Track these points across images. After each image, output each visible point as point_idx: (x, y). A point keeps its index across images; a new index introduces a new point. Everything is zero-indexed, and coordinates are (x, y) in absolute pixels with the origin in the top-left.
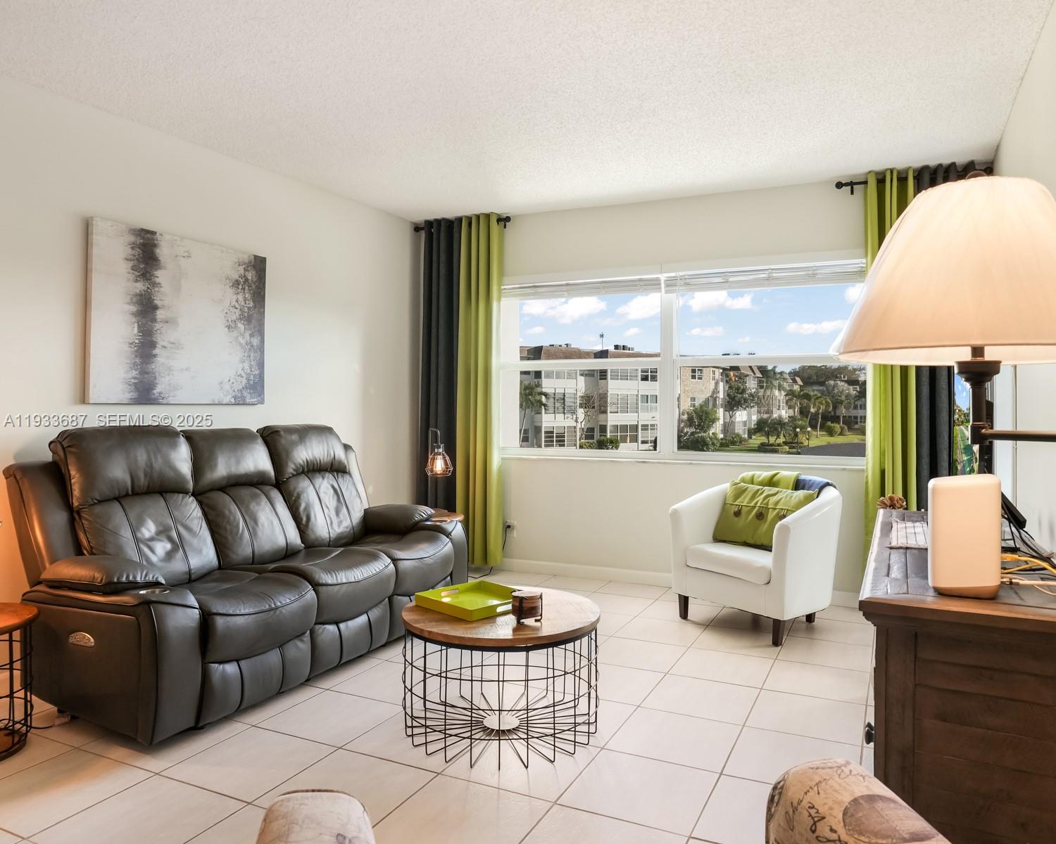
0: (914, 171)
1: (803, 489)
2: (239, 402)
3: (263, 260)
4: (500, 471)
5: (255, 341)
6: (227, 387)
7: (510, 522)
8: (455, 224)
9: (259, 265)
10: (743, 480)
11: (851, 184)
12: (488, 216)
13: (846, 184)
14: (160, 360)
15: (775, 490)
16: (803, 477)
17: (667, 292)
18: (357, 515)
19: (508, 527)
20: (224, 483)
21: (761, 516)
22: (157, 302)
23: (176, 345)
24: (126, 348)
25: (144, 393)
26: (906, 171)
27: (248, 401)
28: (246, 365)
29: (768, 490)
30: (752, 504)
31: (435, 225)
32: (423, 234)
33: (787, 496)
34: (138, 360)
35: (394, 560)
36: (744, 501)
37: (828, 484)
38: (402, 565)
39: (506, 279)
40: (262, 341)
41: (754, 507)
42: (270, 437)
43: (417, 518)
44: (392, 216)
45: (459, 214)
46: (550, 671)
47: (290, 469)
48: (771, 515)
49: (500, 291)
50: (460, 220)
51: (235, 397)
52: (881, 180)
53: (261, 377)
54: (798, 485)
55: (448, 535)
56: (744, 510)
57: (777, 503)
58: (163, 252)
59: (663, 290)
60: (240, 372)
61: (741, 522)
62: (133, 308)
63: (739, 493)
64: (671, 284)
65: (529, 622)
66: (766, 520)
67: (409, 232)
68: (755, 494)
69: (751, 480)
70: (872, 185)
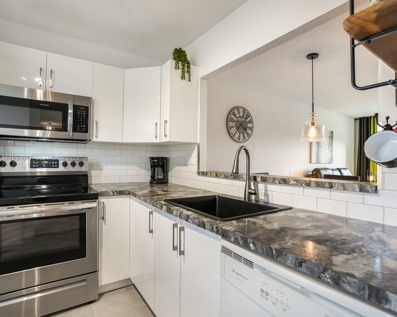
3: (333, 131)
6: (328, 159)
8: (369, 118)
9: (332, 133)
14: (320, 154)
23: (322, 151)
24: (316, 152)
25: (318, 161)
27: (331, 162)
28: (330, 155)
31: (362, 118)
32: (358, 122)
34: (317, 154)
40: (333, 149)
42: (339, 170)
44: (351, 117)
50: (371, 117)
51: (329, 162)
53: (332, 157)
67: (353, 120)
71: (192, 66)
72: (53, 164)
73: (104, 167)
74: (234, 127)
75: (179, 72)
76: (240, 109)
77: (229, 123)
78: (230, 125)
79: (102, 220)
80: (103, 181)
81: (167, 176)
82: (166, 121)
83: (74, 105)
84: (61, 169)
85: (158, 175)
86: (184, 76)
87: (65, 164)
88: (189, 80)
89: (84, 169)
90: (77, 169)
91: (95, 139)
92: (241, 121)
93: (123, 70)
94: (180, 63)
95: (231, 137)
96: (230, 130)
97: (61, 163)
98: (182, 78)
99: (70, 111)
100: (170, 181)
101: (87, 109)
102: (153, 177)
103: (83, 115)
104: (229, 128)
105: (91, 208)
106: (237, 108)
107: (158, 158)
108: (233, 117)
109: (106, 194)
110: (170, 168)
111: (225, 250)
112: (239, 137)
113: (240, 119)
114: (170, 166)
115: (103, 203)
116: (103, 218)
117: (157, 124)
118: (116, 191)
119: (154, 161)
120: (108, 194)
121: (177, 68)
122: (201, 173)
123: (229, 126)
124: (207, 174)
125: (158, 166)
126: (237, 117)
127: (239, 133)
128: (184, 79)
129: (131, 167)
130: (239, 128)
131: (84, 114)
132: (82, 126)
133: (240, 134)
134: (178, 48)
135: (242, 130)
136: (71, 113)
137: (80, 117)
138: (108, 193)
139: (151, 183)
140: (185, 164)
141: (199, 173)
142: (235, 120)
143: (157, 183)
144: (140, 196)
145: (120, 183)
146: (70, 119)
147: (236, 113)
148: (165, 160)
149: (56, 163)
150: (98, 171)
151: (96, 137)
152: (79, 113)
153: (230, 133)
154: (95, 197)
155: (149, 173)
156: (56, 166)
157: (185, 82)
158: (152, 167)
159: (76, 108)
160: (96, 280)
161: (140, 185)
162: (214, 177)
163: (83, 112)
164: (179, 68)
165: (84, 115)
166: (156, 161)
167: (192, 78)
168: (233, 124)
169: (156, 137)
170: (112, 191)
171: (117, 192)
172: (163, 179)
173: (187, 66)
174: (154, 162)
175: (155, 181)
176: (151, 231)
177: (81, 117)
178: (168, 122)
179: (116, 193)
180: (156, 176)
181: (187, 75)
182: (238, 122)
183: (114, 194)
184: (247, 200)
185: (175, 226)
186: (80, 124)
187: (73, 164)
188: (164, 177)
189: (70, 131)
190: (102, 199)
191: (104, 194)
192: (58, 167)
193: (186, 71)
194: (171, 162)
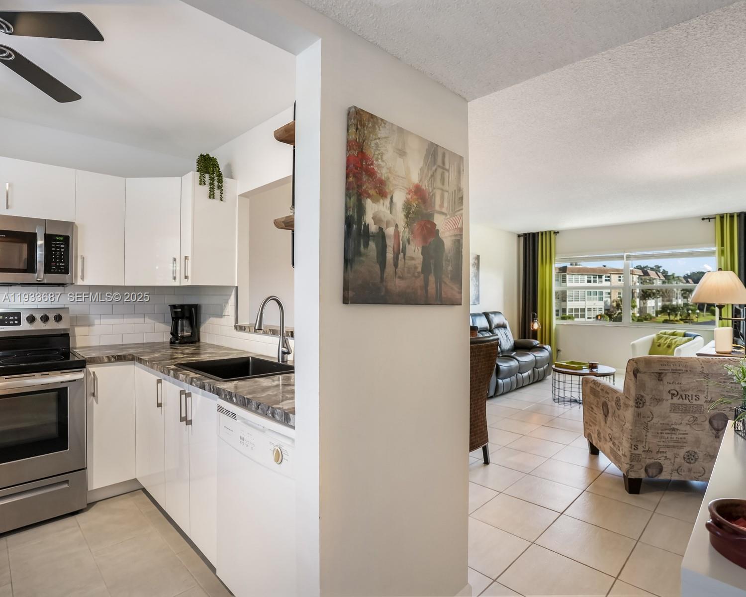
0: (737, 213)
1: (687, 336)
2: (474, 304)
3: (479, 256)
4: (555, 329)
5: (477, 284)
6: (471, 299)
7: (559, 349)
8: (536, 235)
10: (661, 333)
11: (709, 219)
12: (550, 232)
13: (707, 219)
15: (675, 337)
16: (687, 333)
17: (627, 260)
18: (512, 342)
19: (558, 351)
26: (734, 213)
27: (476, 303)
28: (475, 291)
29: (672, 337)
30: (666, 342)
31: (527, 235)
32: (522, 239)
33: (679, 339)
35: (535, 356)
36: (662, 341)
37: (698, 335)
38: (537, 358)
39: (557, 255)
40: (479, 283)
41: (666, 343)
42: (486, 315)
43: (534, 344)
44: (511, 233)
45: (538, 231)
47: (493, 326)
48: (673, 346)
49: (555, 259)
50: (538, 233)
51: (473, 302)
52: (722, 217)
53: (479, 294)
54: (685, 335)
55: (547, 350)
56: (662, 345)
57: (676, 342)
59: (625, 259)
60: (474, 294)
61: (660, 349)
63: (660, 338)
65: (594, 370)
66: (671, 348)
67: (516, 237)
68: (667, 339)
69: (665, 334)
70: (718, 219)
71: (225, 179)
72: (11, 320)
73: (97, 322)
75: (206, 189)
79: (92, 397)
80: (95, 342)
81: (199, 332)
82: (186, 258)
83: (45, 234)
84: (25, 326)
85: (182, 330)
86: (213, 194)
87: (31, 319)
88: (221, 200)
89: (62, 326)
90: (51, 325)
91: (80, 282)
93: (124, 179)
94: (207, 176)
97: (24, 317)
98: (210, 197)
99: (40, 242)
100: (202, 340)
101: (66, 239)
102: (174, 333)
103: (60, 248)
105: (74, 381)
107: (182, 306)
109: (98, 360)
110: (202, 320)
111: (220, 409)
114: (202, 316)
115: (94, 373)
116: (93, 395)
117: (175, 260)
118: (113, 356)
119: (176, 310)
120: (100, 361)
121: (202, 182)
122: (238, 328)
124: (245, 329)
125: (182, 318)
128: (214, 198)
129: (142, 320)
131: (62, 246)
132: (59, 264)
134: (205, 155)
136: (41, 245)
137: (56, 251)
138: (101, 359)
139: (172, 343)
140: (221, 316)
141: (236, 327)
143: (180, 343)
144: (146, 361)
145: (122, 345)
146: (40, 254)
148: (193, 309)
149: (16, 318)
150: (87, 328)
151: (83, 278)
152: (53, 245)
154: (81, 365)
155: (169, 328)
156: (16, 322)
157: (216, 202)
158: (173, 318)
159: (48, 238)
160: (84, 481)
161: (153, 347)
162: (252, 333)
163: (60, 244)
164: (205, 184)
165: (62, 248)
166: (180, 310)
167: (226, 196)
169: (175, 278)
170: (108, 357)
171: (115, 358)
172: (191, 336)
173: (218, 179)
174: (176, 312)
175: (177, 340)
176: (159, 405)
177: (58, 251)
178: (190, 258)
179: (113, 359)
180: (179, 332)
181: (217, 192)
183: (109, 361)
184: (280, 361)
185: (182, 392)
186: (56, 262)
187: (45, 319)
188: (192, 333)
189: (40, 271)
190: (91, 369)
191: (94, 361)
192: (19, 324)
193: (216, 188)
194: (203, 311)
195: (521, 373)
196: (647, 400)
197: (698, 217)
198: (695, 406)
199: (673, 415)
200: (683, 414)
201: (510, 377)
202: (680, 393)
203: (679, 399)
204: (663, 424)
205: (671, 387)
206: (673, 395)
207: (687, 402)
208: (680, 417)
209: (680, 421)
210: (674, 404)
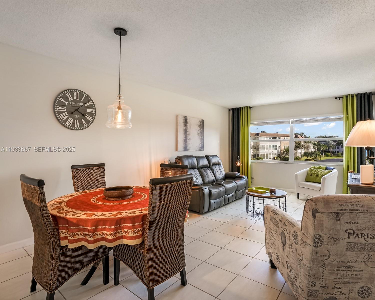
0: (356, 94)
1: (328, 169)
2: (200, 150)
3: (204, 120)
4: (251, 165)
5: (202, 138)
6: (198, 147)
7: (253, 177)
8: (239, 109)
9: (203, 121)
10: (312, 168)
11: (339, 98)
12: (247, 107)
13: (338, 98)
14: (188, 142)
15: (321, 170)
16: (327, 167)
17: (291, 124)
18: (224, 174)
19: (252, 178)
20: (201, 167)
21: (317, 176)
22: (188, 131)
23: (190, 139)
24: (183, 140)
25: (186, 149)
26: (354, 94)
27: (201, 150)
28: (201, 143)
29: (319, 170)
31: (234, 109)
32: (231, 112)
33: (324, 171)
34: (185, 142)
35: (237, 183)
36: (313, 172)
37: (334, 169)
38: (238, 184)
39: (251, 121)
41: (316, 174)
42: (207, 157)
43: (237, 175)
44: (224, 108)
45: (240, 107)
46: (280, 203)
47: (212, 164)
48: (320, 176)
49: (250, 124)
50: (240, 108)
51: (199, 149)
52: (347, 97)
53: (203, 145)
54: (326, 169)
55: (245, 179)
56: (313, 175)
57: (321, 173)
58: (188, 121)
59: (291, 123)
60: (200, 144)
61: (312, 177)
62: (184, 132)
63: (311, 170)
64: (293, 122)
65: (273, 194)
66: (319, 177)
67: (228, 111)
68: (316, 171)
69: (314, 168)
70: (345, 98)
74: (65, 112)
76: (74, 92)
77: (57, 107)
78: (58, 109)
92: (76, 106)
95: (62, 124)
96: (59, 115)
104: (57, 114)
106: (71, 91)
108: (63, 100)
112: (73, 124)
113: (74, 104)
123: (57, 111)
126: (70, 100)
127: (73, 120)
130: (72, 113)
133: (76, 120)
135: (78, 116)
142: (67, 104)
147: (68, 96)
153: (59, 119)
168: (64, 108)
182: (71, 106)
195: (227, 195)
196: (325, 240)
197: (333, 97)
198: (371, 245)
199: (349, 253)
200: (359, 253)
201: (220, 198)
202: (357, 232)
203: (355, 238)
204: (340, 262)
205: (349, 226)
206: (350, 234)
207: (363, 241)
208: (356, 255)
209: (356, 259)
210: (351, 243)
